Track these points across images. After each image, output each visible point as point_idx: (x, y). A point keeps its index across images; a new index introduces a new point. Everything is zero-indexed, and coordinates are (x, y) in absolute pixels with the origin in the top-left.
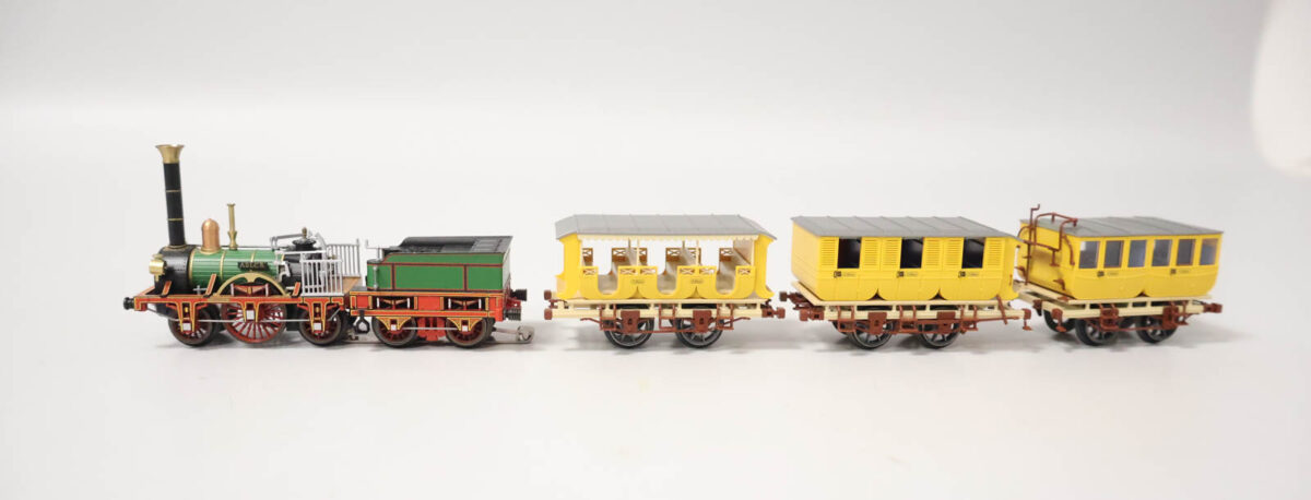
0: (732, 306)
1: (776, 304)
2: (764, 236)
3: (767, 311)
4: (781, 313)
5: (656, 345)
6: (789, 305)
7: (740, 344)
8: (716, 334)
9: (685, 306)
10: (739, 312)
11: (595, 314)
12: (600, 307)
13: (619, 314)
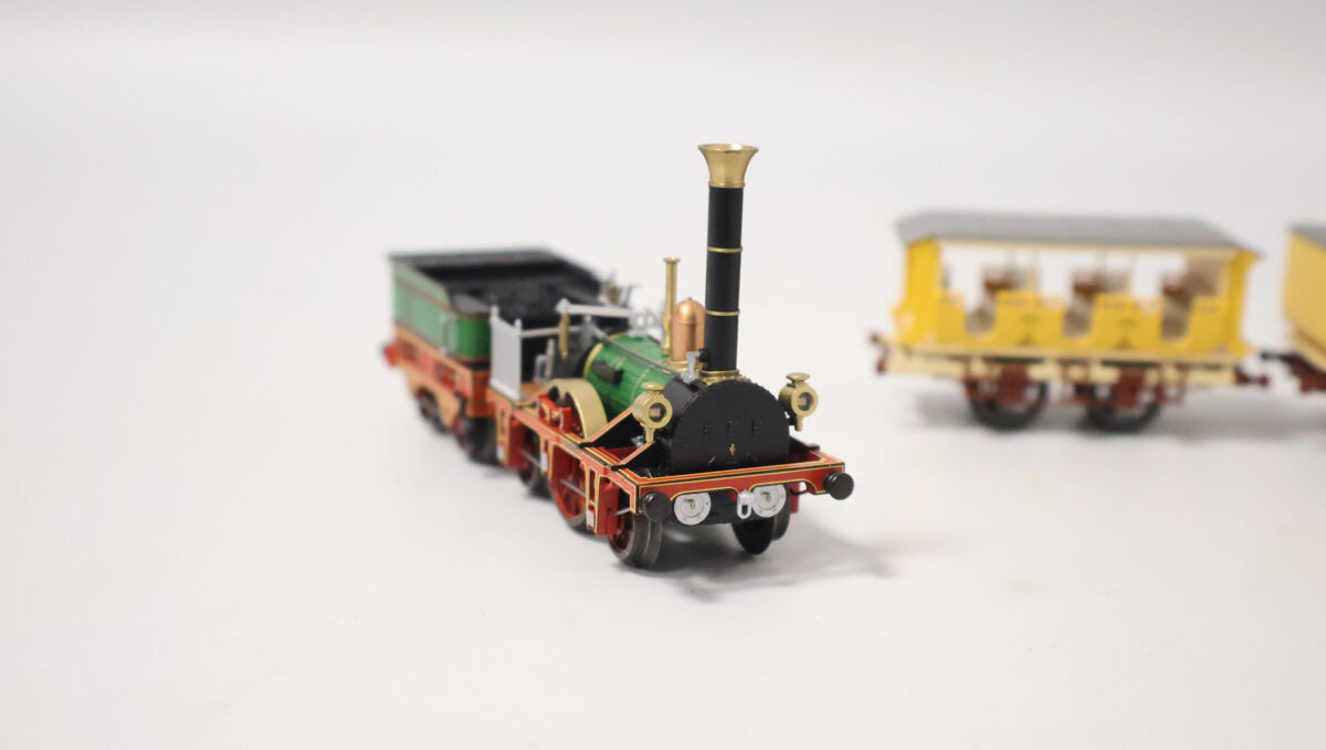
0: (1183, 367)
1: (1253, 367)
2: (1242, 257)
3: (1242, 378)
4: (1263, 381)
5: (1052, 425)
6: (1278, 373)
7: (1192, 430)
8: (1152, 411)
9: (1107, 363)
10: (1196, 377)
11: (957, 369)
12: (964, 359)
13: (997, 371)
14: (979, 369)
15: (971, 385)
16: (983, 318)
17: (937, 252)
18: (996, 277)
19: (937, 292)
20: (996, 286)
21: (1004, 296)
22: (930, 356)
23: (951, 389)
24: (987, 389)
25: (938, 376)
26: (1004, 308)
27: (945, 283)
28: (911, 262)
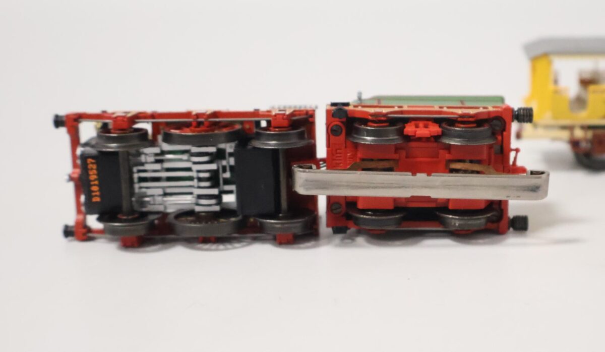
12: (570, 128)
13: (590, 134)
14: (579, 134)
15: (575, 144)
16: (580, 102)
17: (550, 63)
18: (587, 76)
19: (551, 87)
20: (586, 83)
21: (592, 88)
22: (548, 127)
23: (563, 148)
24: (584, 145)
25: (554, 139)
26: (593, 95)
27: (556, 82)
28: (534, 69)
